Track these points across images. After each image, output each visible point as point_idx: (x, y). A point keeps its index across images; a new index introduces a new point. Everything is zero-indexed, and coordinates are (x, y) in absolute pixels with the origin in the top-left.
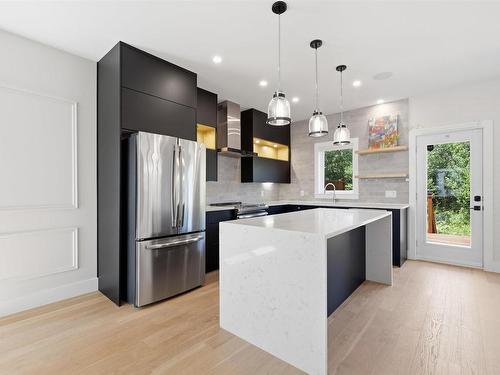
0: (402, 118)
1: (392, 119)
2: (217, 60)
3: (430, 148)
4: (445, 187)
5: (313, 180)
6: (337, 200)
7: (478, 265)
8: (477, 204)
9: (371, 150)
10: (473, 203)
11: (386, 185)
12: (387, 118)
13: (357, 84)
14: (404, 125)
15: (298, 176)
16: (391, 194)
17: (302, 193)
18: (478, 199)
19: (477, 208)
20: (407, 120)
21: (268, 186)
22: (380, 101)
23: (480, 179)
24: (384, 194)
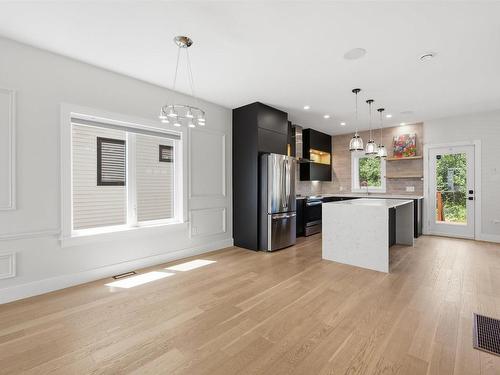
0: (419, 136)
1: (411, 136)
2: (306, 108)
3: (439, 157)
4: (455, 184)
5: (350, 179)
6: (369, 194)
7: (471, 236)
8: (471, 195)
9: (396, 158)
10: (468, 195)
11: (407, 183)
12: (407, 136)
13: (389, 116)
14: (420, 141)
15: (338, 176)
16: (410, 189)
17: (341, 188)
18: (471, 192)
19: (471, 199)
20: (422, 137)
21: (315, 183)
22: (403, 124)
23: (473, 178)
24: (405, 189)
